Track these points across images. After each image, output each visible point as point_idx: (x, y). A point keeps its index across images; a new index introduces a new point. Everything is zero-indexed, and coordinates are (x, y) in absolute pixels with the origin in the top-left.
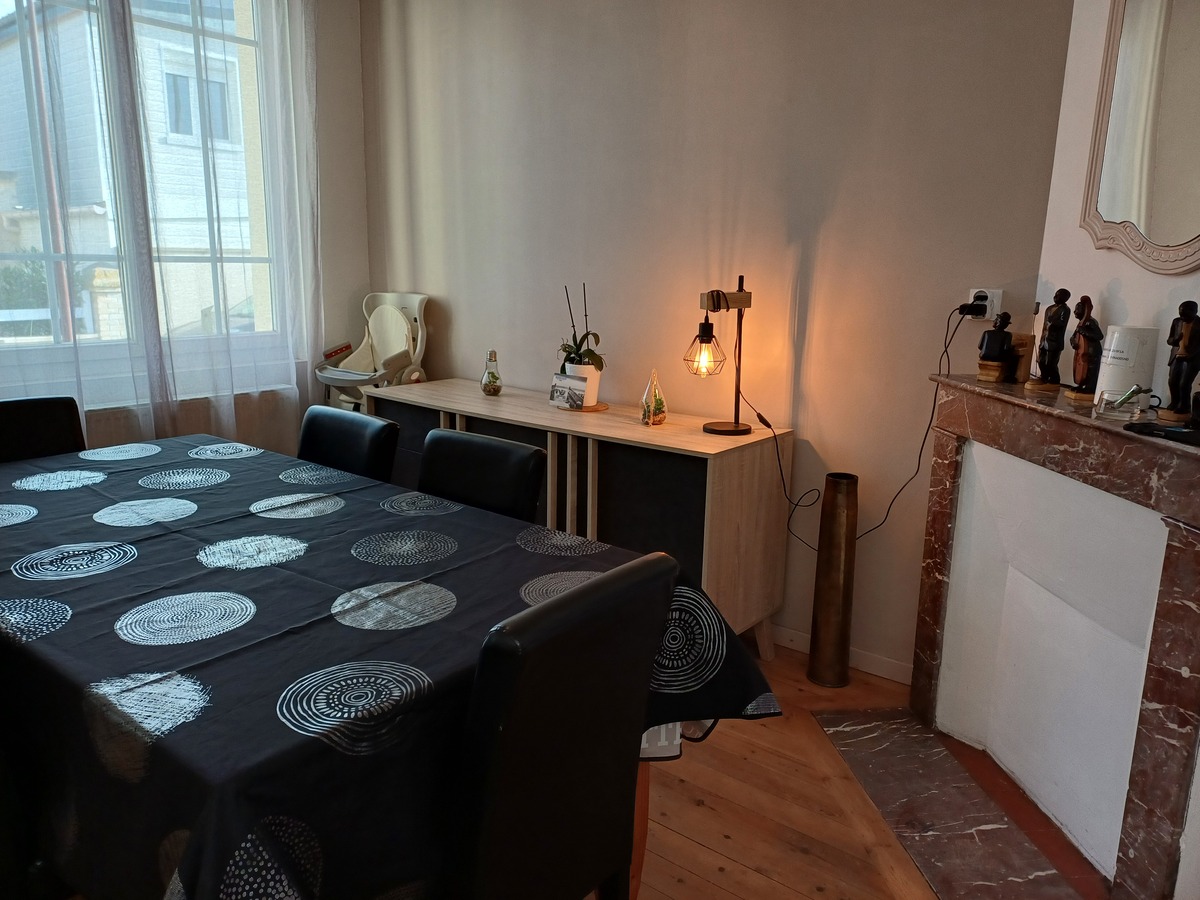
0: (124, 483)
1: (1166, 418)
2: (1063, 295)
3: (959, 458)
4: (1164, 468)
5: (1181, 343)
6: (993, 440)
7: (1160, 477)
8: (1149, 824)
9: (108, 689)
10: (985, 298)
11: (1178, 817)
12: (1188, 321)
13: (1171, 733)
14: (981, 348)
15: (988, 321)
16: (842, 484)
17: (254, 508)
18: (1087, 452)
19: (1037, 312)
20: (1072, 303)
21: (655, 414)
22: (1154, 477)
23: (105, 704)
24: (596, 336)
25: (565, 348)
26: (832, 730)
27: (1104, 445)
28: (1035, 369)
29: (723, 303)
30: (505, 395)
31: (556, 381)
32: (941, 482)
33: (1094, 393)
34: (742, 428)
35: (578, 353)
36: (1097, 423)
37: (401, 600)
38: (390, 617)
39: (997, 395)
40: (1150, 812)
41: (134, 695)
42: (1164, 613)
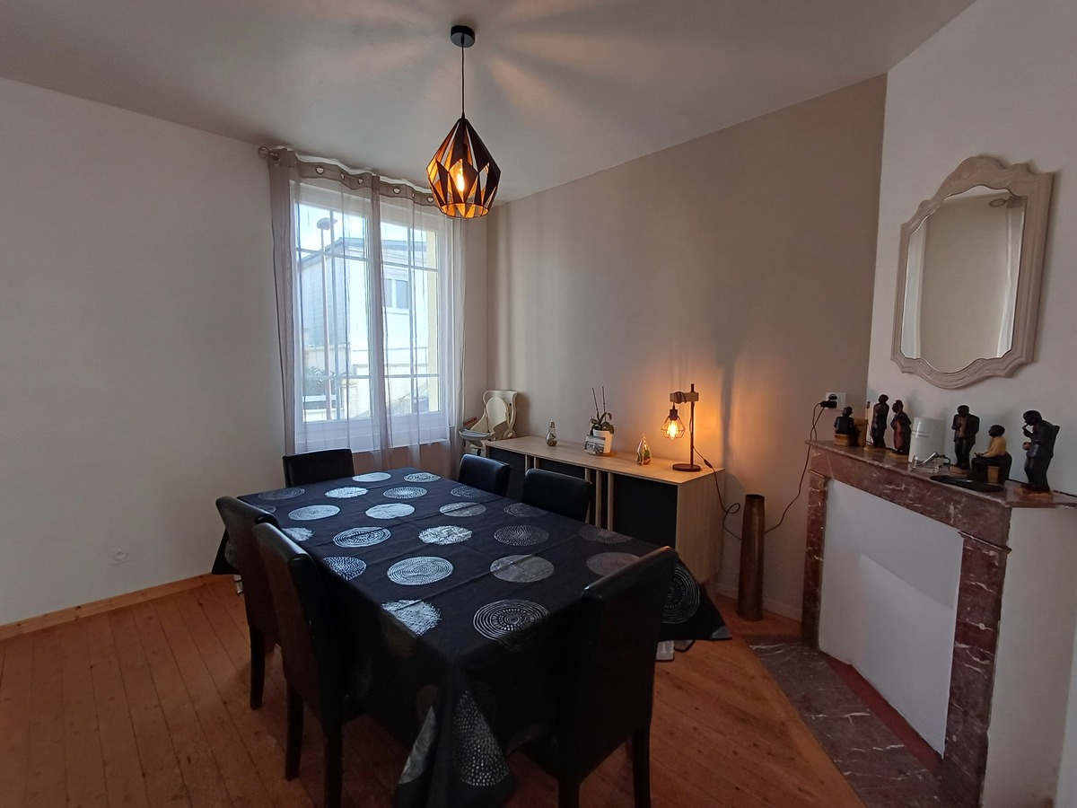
0: (376, 494)
1: (954, 472)
2: (884, 398)
3: (826, 489)
4: (959, 502)
5: (961, 429)
6: (847, 480)
7: (955, 508)
8: (965, 721)
9: (390, 608)
10: (836, 398)
11: (985, 718)
12: (964, 417)
13: (976, 664)
14: (835, 426)
15: (839, 410)
16: (755, 500)
17: (442, 510)
18: (907, 491)
19: (868, 407)
20: (890, 403)
21: (645, 459)
22: (952, 507)
23: (389, 617)
24: (609, 414)
25: (593, 420)
26: (755, 647)
27: (917, 486)
28: (869, 438)
29: (683, 399)
30: (560, 446)
31: (587, 439)
32: (815, 502)
33: (908, 454)
34: (695, 468)
35: (599, 425)
36: (913, 474)
37: (525, 565)
38: (521, 575)
39: (848, 454)
40: (965, 713)
41: (404, 612)
42: (965, 589)
